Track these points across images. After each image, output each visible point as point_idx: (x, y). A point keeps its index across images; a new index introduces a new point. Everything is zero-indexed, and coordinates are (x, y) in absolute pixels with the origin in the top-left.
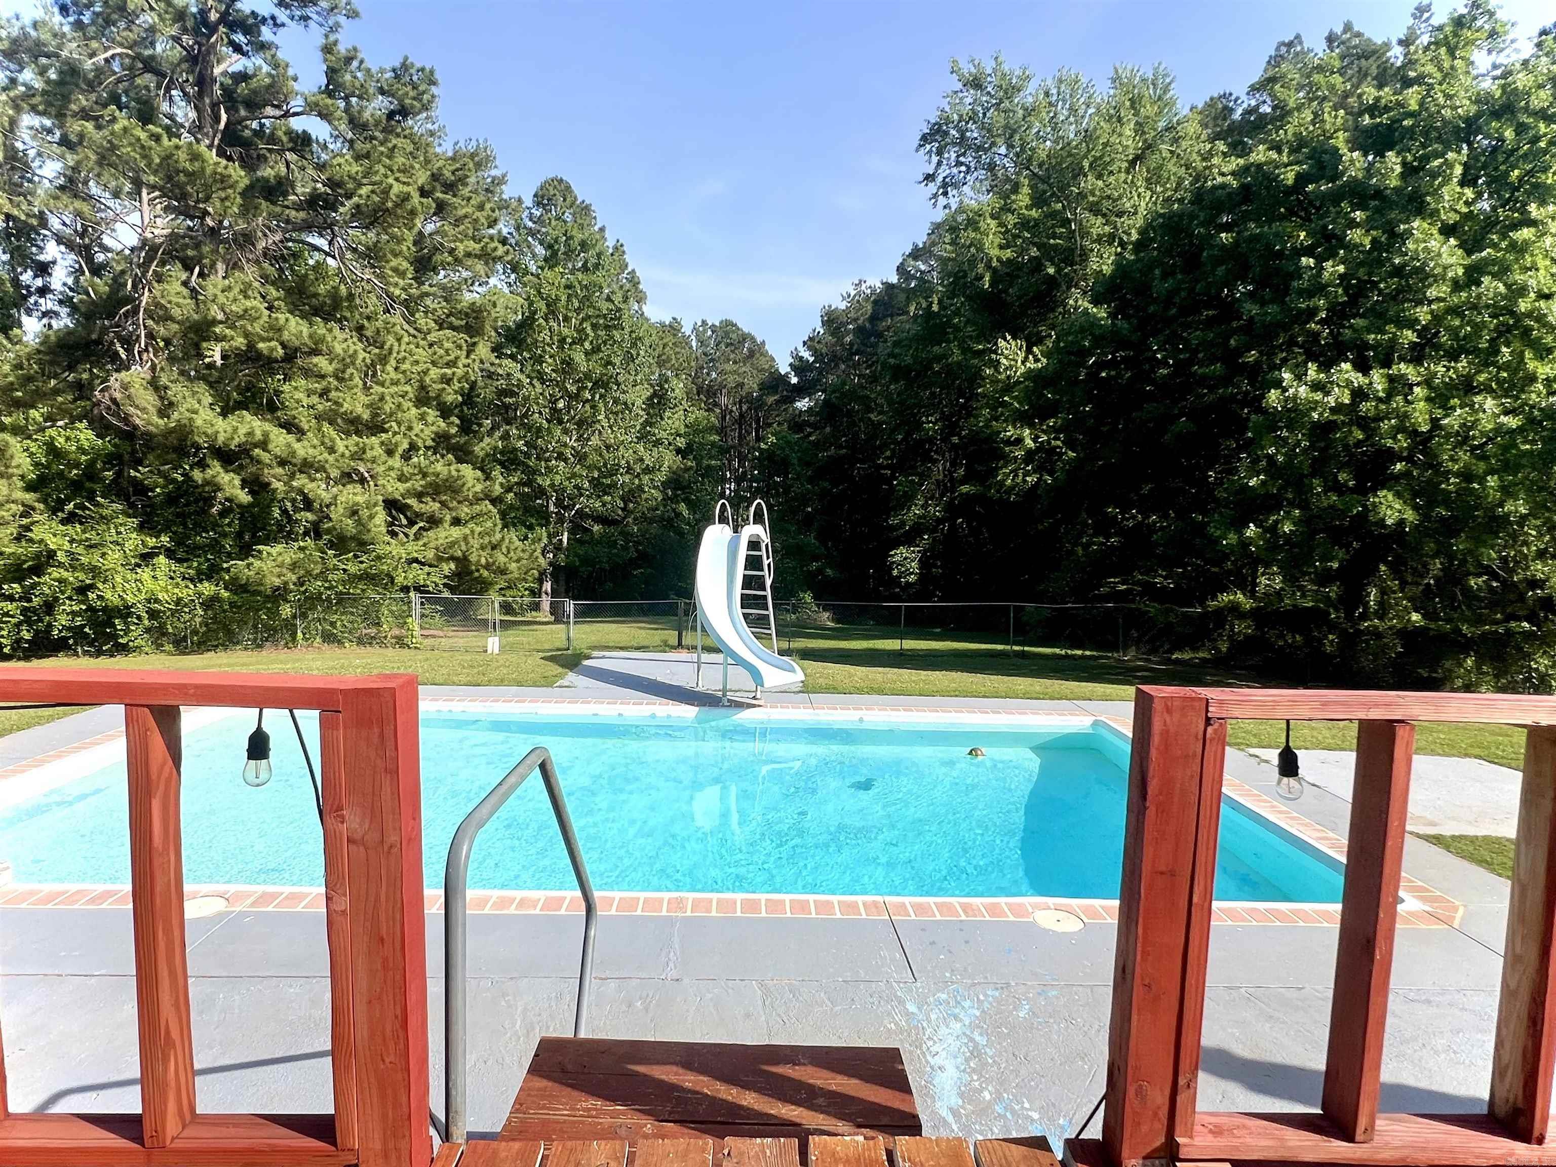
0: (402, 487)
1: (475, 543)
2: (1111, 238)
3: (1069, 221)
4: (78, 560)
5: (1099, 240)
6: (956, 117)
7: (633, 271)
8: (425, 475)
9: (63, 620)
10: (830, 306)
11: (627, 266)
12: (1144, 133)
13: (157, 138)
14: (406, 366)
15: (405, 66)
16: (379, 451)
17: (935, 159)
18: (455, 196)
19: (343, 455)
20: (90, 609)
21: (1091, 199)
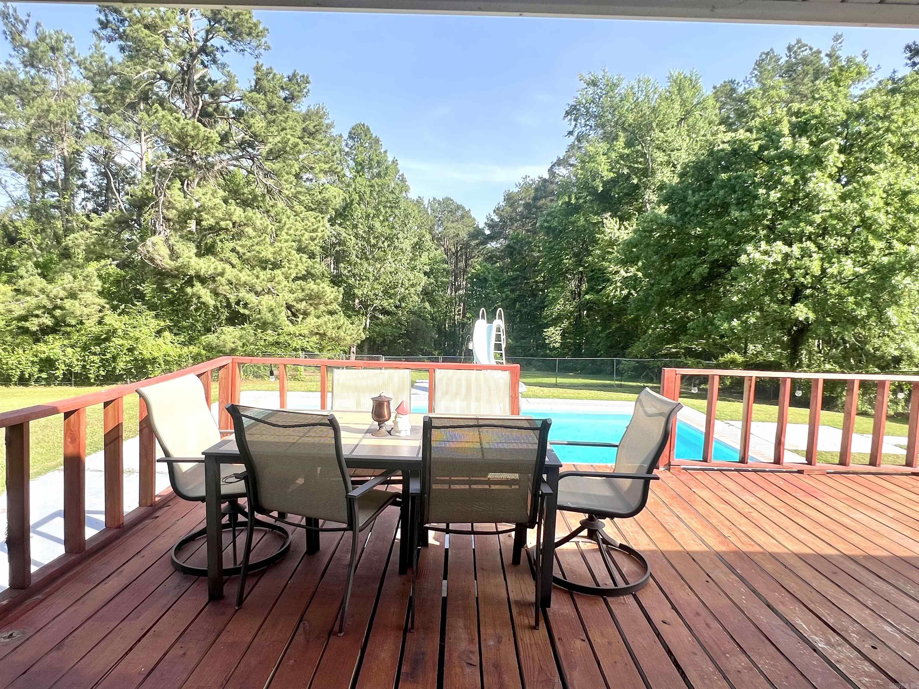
0: (292, 296)
1: (330, 325)
2: (668, 163)
3: (645, 154)
4: (127, 334)
5: (661, 164)
6: (584, 101)
7: (403, 175)
8: (303, 290)
9: (121, 365)
10: (509, 191)
11: (399, 171)
12: (686, 106)
13: (178, 120)
14: (291, 232)
15: (294, 75)
16: (281, 278)
17: (573, 123)
18: (314, 139)
19: (264, 280)
20: (136, 359)
21: (657, 142)
